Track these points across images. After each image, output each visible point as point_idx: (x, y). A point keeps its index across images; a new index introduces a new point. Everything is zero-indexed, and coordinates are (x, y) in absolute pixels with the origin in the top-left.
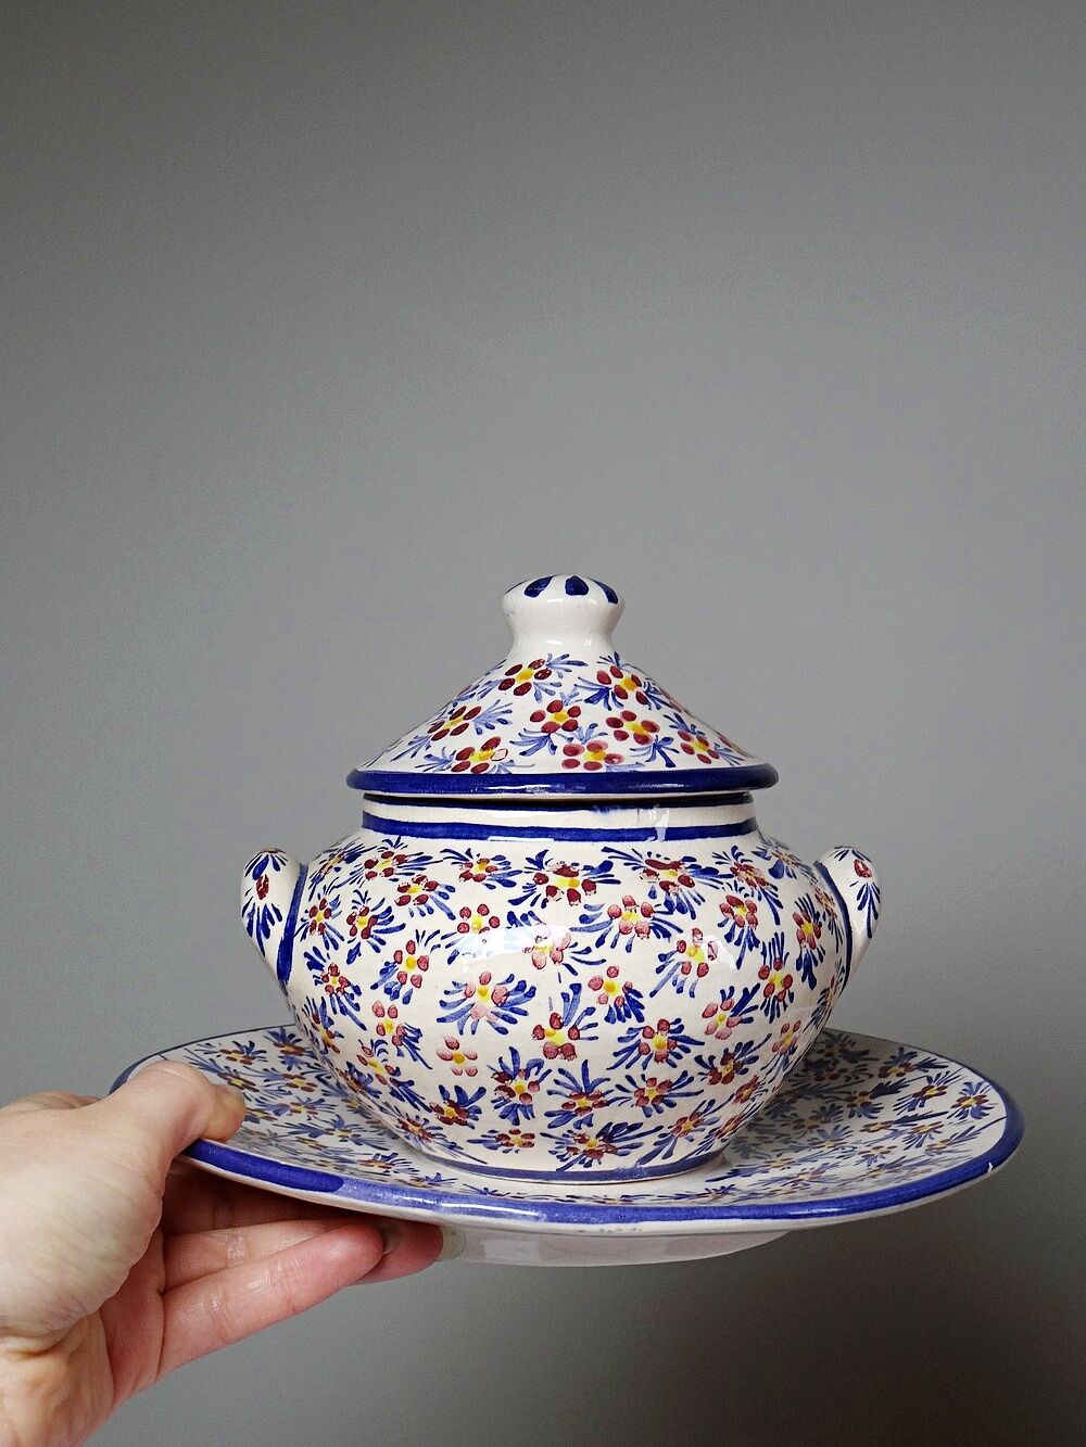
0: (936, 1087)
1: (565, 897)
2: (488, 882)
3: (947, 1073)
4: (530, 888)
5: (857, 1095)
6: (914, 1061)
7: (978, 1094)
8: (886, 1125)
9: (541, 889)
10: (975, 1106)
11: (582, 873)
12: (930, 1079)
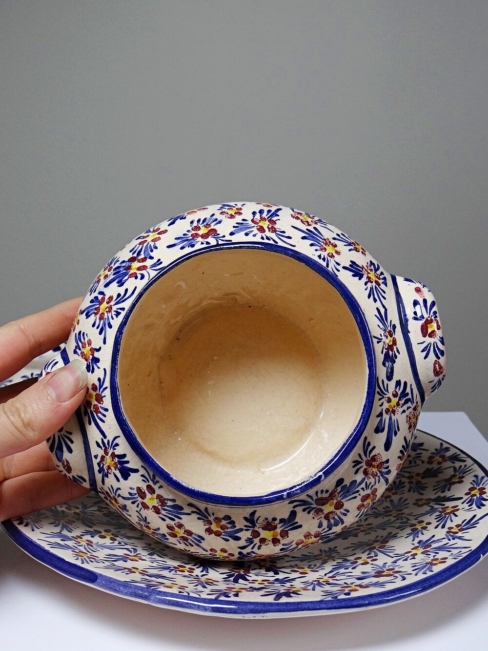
0: (458, 476)
1: (270, 543)
2: (224, 537)
3: (466, 466)
4: (250, 541)
5: (414, 475)
6: (448, 454)
7: (481, 486)
8: (429, 501)
9: (257, 541)
10: (478, 496)
11: (279, 526)
12: (455, 469)
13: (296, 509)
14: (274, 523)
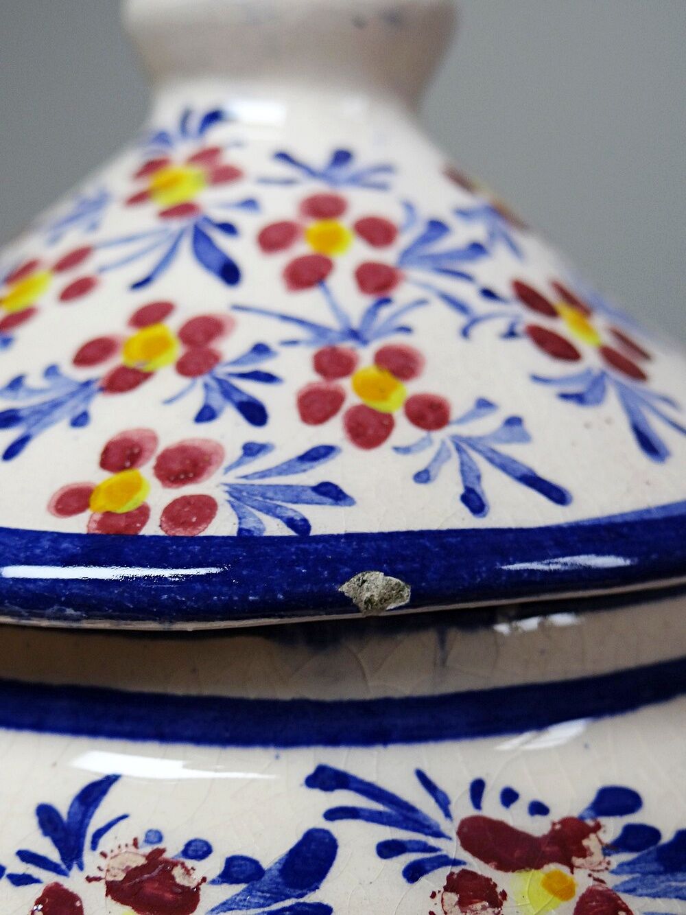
13: (341, 830)
14: (188, 872)
